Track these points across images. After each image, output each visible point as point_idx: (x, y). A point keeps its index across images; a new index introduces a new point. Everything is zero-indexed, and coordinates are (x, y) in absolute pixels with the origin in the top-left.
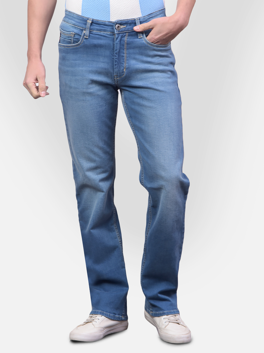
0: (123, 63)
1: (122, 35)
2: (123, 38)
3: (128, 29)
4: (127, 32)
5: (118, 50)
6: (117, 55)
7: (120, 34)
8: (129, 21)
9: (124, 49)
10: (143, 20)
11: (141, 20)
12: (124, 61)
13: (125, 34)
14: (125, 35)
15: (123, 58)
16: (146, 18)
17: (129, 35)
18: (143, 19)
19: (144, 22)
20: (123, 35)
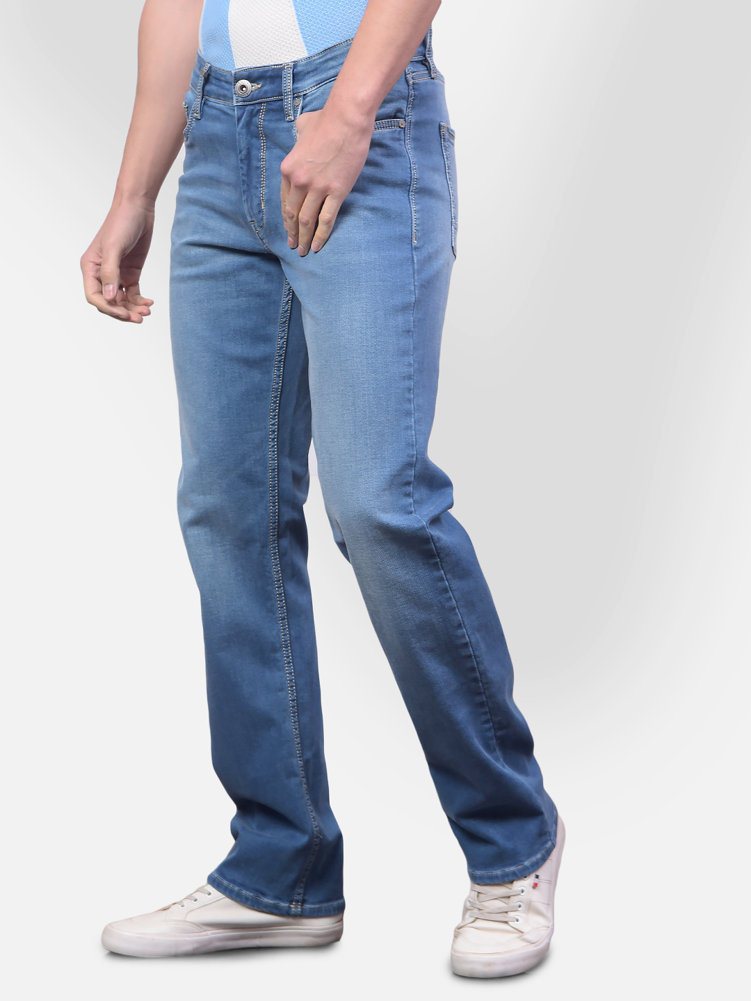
0: (258, 186)
1: (253, 110)
2: (254, 119)
3: (266, 92)
4: (264, 103)
5: (244, 152)
6: (243, 166)
7: (248, 108)
8: (268, 71)
9: (259, 149)
10: (305, 68)
11: (299, 69)
12: (260, 182)
13: (258, 107)
14: (259, 111)
15: (259, 172)
16: (314, 60)
17: (268, 111)
18: (306, 64)
19: (309, 73)
20: (255, 108)
